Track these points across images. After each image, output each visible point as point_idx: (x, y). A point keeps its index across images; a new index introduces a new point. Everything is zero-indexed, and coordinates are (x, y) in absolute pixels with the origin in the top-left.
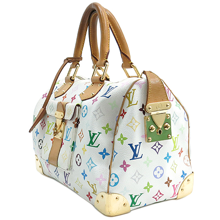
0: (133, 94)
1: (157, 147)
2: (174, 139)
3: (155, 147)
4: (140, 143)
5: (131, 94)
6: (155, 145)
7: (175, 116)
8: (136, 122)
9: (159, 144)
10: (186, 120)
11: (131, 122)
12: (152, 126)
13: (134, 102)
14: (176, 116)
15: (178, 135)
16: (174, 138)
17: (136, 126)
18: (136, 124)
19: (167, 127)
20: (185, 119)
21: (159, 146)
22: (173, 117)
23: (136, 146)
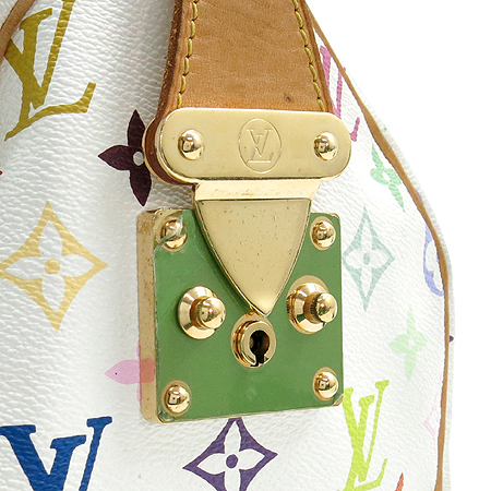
0: (61, 29)
1: (232, 462)
2: (357, 409)
3: (214, 465)
4: (99, 424)
5: (47, 29)
6: (217, 447)
7: (367, 242)
8: (71, 246)
9: (248, 442)
10: (430, 283)
11: (30, 248)
12: (201, 291)
13: (64, 90)
14: (377, 244)
15: (381, 385)
16: (355, 399)
17: (73, 286)
18: (74, 266)
19: (313, 309)
20: (429, 275)
21: (249, 459)
22: (356, 244)
23: (64, 447)
